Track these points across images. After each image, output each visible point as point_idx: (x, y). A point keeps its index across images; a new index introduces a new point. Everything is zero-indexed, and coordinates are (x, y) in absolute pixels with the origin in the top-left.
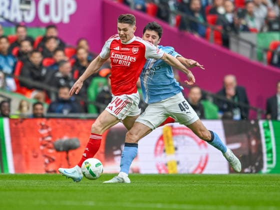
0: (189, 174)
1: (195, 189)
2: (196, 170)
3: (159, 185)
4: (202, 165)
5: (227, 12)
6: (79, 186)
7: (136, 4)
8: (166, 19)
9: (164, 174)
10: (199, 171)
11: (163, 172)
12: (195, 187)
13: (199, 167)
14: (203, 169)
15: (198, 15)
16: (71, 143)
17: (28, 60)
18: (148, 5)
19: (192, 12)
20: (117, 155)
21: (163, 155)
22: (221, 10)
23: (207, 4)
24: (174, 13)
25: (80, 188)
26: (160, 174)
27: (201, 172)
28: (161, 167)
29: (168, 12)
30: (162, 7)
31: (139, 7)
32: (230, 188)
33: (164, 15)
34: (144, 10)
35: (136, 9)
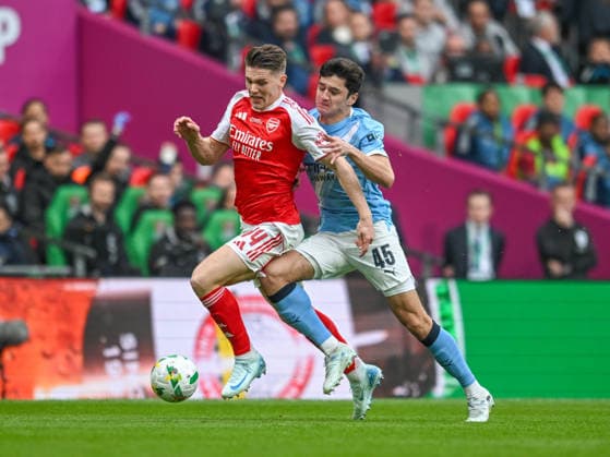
0: (271, 400)
1: (285, 433)
2: (286, 391)
3: (206, 425)
4: (300, 380)
5: (355, 39)
6: (27, 428)
7: (152, 23)
8: (221, 56)
9: (215, 400)
11: (213, 395)
12: (286, 429)
13: (293, 384)
14: (301, 388)
15: (291, 46)
16: (9, 331)
18: (179, 24)
19: (279, 40)
20: (112, 358)
22: (342, 35)
23: (312, 21)
24: (237, 41)
25: (28, 433)
26: (207, 399)
28: (208, 385)
29: (225, 40)
30: (212, 29)
31: (160, 28)
32: (362, 431)
33: (215, 45)
34: (171, 34)
35: (154, 34)
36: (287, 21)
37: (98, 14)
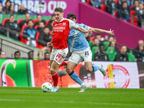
0: (120, 88)
1: (123, 96)
2: (124, 86)
3: (106, 94)
4: (127, 84)
5: (140, 9)
6: (66, 94)
7: (95, 5)
8: (110, 13)
9: (108, 88)
10: (125, 87)
11: (108, 87)
13: (125, 85)
14: (127, 86)
15: (126, 11)
16: (63, 72)
17: (42, 31)
18: (101, 5)
19: (123, 9)
20: (85, 79)
21: (108, 79)
22: (138, 9)
24: (114, 9)
25: (67, 95)
26: (106, 88)
27: (126, 88)
28: (107, 85)
29: (111, 9)
30: (108, 6)
31: (97, 6)
32: (140, 95)
33: (109, 10)
34: (100, 8)
35: (96, 7)
36: (125, 5)
37: (84, 3)
